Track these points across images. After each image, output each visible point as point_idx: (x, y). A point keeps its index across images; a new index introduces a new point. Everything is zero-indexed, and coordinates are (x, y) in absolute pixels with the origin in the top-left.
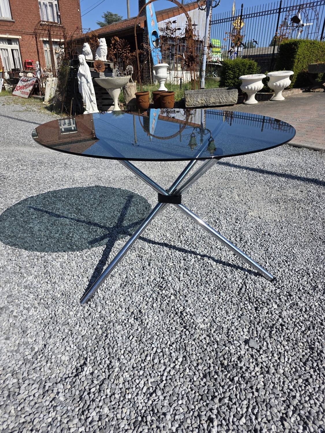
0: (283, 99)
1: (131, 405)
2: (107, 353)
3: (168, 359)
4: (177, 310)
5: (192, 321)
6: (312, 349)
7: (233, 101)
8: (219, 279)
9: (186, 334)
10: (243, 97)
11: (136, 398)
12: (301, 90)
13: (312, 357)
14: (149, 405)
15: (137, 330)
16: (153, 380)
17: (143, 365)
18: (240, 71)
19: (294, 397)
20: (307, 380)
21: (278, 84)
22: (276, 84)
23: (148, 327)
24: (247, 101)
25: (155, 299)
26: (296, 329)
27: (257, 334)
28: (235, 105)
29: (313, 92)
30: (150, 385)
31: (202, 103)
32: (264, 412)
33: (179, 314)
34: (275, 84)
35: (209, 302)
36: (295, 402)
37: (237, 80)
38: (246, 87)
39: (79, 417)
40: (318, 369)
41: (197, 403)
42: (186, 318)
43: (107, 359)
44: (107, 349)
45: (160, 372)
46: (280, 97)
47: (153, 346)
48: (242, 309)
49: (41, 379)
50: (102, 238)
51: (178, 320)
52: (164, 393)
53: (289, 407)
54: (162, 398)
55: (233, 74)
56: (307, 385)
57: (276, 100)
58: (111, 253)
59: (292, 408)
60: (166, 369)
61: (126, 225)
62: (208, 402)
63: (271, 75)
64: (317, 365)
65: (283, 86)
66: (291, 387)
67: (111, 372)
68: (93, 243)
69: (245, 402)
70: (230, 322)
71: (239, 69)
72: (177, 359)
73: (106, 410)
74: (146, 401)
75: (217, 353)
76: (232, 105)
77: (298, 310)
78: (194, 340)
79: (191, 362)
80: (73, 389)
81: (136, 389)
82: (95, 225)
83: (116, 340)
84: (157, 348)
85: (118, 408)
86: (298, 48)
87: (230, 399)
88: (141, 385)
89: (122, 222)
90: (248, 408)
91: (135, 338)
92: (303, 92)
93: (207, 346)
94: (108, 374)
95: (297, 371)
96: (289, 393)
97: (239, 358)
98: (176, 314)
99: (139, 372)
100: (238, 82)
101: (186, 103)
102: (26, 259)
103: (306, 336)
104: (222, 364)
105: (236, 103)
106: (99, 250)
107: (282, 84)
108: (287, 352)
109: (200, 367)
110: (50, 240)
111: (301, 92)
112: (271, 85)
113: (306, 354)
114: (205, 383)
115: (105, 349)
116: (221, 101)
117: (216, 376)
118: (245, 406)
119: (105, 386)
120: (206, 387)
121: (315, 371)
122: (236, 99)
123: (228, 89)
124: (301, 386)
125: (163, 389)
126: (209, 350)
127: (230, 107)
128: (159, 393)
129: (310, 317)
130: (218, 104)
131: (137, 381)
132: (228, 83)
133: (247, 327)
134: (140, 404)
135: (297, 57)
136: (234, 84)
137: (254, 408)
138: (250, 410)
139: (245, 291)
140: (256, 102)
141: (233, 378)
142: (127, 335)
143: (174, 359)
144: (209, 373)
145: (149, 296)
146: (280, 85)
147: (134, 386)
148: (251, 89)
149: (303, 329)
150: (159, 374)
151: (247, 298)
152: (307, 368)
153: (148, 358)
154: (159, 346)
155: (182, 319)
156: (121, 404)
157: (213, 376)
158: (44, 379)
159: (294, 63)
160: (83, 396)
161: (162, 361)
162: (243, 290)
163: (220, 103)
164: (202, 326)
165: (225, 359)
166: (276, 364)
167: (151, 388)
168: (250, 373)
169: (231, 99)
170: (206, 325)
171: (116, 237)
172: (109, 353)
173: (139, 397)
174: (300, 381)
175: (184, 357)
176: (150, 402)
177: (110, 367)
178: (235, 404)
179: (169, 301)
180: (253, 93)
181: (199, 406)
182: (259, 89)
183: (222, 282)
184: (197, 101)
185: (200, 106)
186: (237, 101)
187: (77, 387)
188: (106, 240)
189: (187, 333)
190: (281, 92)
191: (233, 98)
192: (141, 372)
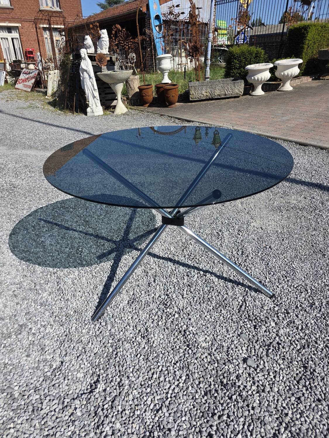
0: (291, 89)
1: (140, 421)
2: (118, 371)
3: (172, 377)
5: (195, 339)
6: (305, 367)
7: (239, 93)
8: (220, 297)
9: (189, 353)
10: (249, 88)
11: (144, 414)
12: (311, 78)
13: (305, 376)
14: (156, 421)
15: (144, 348)
16: (159, 397)
17: (150, 383)
18: (246, 60)
19: (287, 415)
20: (299, 398)
21: (286, 74)
22: (284, 73)
23: (154, 345)
24: (253, 93)
25: (160, 316)
26: (292, 347)
27: (255, 352)
28: (241, 97)
29: (322, 79)
30: (157, 402)
31: (207, 95)
32: (258, 429)
33: (183, 333)
34: (282, 73)
35: (210, 320)
36: (287, 419)
37: (243, 70)
38: (253, 78)
39: (95, 432)
40: (311, 388)
41: (198, 420)
42: (189, 337)
43: (117, 377)
44: (117, 367)
45: (165, 389)
46: (288, 87)
47: (159, 364)
48: (241, 327)
49: (60, 395)
50: (110, 253)
51: (182, 339)
52: (169, 410)
53: (281, 423)
54: (167, 414)
55: (239, 64)
56: (299, 403)
57: (284, 90)
58: (118, 269)
59: (284, 425)
60: (170, 386)
61: (132, 238)
62: (208, 419)
63: (278, 64)
64: (310, 384)
65: (291, 75)
66: (284, 405)
67: (121, 390)
68: (102, 257)
69: (242, 419)
70: (230, 341)
71: (245, 58)
72: (180, 377)
73: (118, 426)
74: (153, 417)
75: (217, 372)
76: (238, 97)
77: (295, 328)
78: (196, 359)
79: (193, 381)
80: (89, 404)
81: (144, 405)
82: (103, 238)
83: (125, 359)
84: (163, 366)
85: (129, 424)
86: (307, 33)
87: (229, 417)
88: (149, 402)
89: (128, 235)
90: (244, 425)
91: (142, 357)
92: (313, 80)
93: (208, 365)
94: (118, 391)
95: (290, 389)
96: (282, 410)
97: (238, 377)
98: (180, 332)
99: (146, 389)
100: (244, 72)
101: (190, 96)
102: (40, 275)
103: (300, 355)
104: (222, 382)
105: (242, 94)
106: (107, 265)
107: (290, 74)
108: (282, 371)
109: (201, 385)
110: (61, 255)
111: (310, 80)
112: (278, 74)
113: (300, 372)
114: (206, 400)
115: (115, 367)
116: (226, 93)
117: (216, 395)
118: (241, 423)
119: (116, 402)
120: (207, 405)
121: (307, 390)
123: (233, 80)
124: (293, 404)
125: (168, 406)
126: (210, 368)
127: (236, 99)
128: (165, 410)
129: (306, 335)
130: (223, 97)
131: (145, 398)
132: (234, 73)
133: (246, 346)
134: (148, 420)
135: (307, 42)
136: (239, 74)
137: (249, 425)
138: (246, 427)
139: (245, 308)
140: (263, 93)
141: (231, 396)
142: (135, 353)
143: (178, 378)
144: (210, 391)
145: (154, 314)
146: (288, 75)
147: (142, 403)
148: (258, 79)
149: (299, 347)
150: (165, 391)
151: (247, 316)
152: (300, 387)
153: (155, 376)
154: (164, 364)
155: (186, 338)
156: (131, 419)
157: (213, 395)
158: (62, 395)
159: (304, 49)
160: (98, 412)
161: (167, 380)
162: (243, 307)
163: (225, 95)
164: (204, 345)
165: (224, 378)
166: (271, 382)
167: (158, 405)
168: (247, 392)
169: (237, 91)
170: (207, 344)
171: (123, 251)
172: (119, 371)
173: (146, 413)
174: (293, 399)
175: (187, 375)
176: (157, 418)
177: (120, 385)
178: (232, 421)
179: (173, 320)
180: (260, 84)
181: (201, 422)
182: (265, 79)
183: (223, 299)
184: (201, 94)
185: (204, 98)
186: (243, 92)
187: (92, 403)
188: (113, 255)
189: (190, 351)
190: (289, 81)
191: (238, 90)
192: (149, 390)
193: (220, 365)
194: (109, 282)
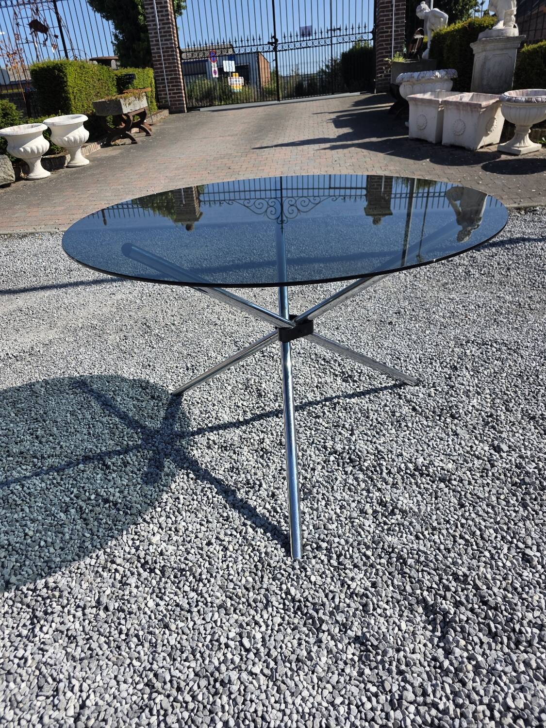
0: (86, 162)
3: (481, 521)
4: (409, 471)
5: (439, 469)
7: (8, 178)
11: (525, 578)
12: (98, 144)
14: (543, 570)
17: (475, 547)
21: (72, 138)
22: (68, 138)
23: (417, 510)
24: (31, 175)
28: (13, 185)
29: (115, 145)
30: (511, 555)
33: (417, 473)
34: (66, 139)
38: (22, 150)
42: (431, 470)
44: (424, 569)
45: (496, 537)
46: (81, 159)
48: (445, 427)
50: (157, 466)
51: (424, 480)
54: (538, 554)
57: (77, 165)
61: (159, 426)
63: (53, 124)
70: (458, 446)
72: (487, 513)
74: (534, 571)
75: (498, 479)
76: (8, 185)
77: (476, 395)
79: (499, 505)
81: (510, 570)
83: (419, 550)
86: (65, 75)
88: (508, 564)
91: (426, 533)
92: (101, 147)
98: (413, 476)
99: (484, 556)
105: (14, 179)
109: (512, 502)
111: (99, 147)
112: (59, 140)
115: (423, 571)
117: (534, 496)
122: (12, 172)
125: (526, 547)
127: (8, 189)
128: (528, 551)
129: (490, 395)
133: (474, 438)
135: (71, 91)
139: (421, 407)
140: (47, 174)
144: (522, 499)
146: (75, 140)
147: (505, 571)
148: (32, 151)
149: (504, 408)
153: (467, 537)
154: (456, 517)
155: (428, 475)
156: (525, 596)
157: (531, 499)
159: (70, 100)
161: (483, 528)
162: (417, 407)
165: (511, 478)
167: (517, 557)
171: (178, 450)
176: (539, 567)
180: (37, 158)
182: (43, 150)
186: (14, 176)
189: (454, 482)
190: (80, 150)
191: (4, 172)
192: (487, 554)
193: (493, 471)
194: (231, 498)
